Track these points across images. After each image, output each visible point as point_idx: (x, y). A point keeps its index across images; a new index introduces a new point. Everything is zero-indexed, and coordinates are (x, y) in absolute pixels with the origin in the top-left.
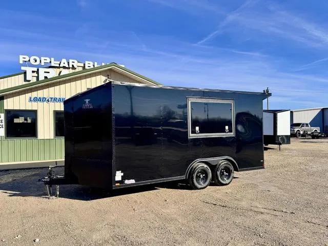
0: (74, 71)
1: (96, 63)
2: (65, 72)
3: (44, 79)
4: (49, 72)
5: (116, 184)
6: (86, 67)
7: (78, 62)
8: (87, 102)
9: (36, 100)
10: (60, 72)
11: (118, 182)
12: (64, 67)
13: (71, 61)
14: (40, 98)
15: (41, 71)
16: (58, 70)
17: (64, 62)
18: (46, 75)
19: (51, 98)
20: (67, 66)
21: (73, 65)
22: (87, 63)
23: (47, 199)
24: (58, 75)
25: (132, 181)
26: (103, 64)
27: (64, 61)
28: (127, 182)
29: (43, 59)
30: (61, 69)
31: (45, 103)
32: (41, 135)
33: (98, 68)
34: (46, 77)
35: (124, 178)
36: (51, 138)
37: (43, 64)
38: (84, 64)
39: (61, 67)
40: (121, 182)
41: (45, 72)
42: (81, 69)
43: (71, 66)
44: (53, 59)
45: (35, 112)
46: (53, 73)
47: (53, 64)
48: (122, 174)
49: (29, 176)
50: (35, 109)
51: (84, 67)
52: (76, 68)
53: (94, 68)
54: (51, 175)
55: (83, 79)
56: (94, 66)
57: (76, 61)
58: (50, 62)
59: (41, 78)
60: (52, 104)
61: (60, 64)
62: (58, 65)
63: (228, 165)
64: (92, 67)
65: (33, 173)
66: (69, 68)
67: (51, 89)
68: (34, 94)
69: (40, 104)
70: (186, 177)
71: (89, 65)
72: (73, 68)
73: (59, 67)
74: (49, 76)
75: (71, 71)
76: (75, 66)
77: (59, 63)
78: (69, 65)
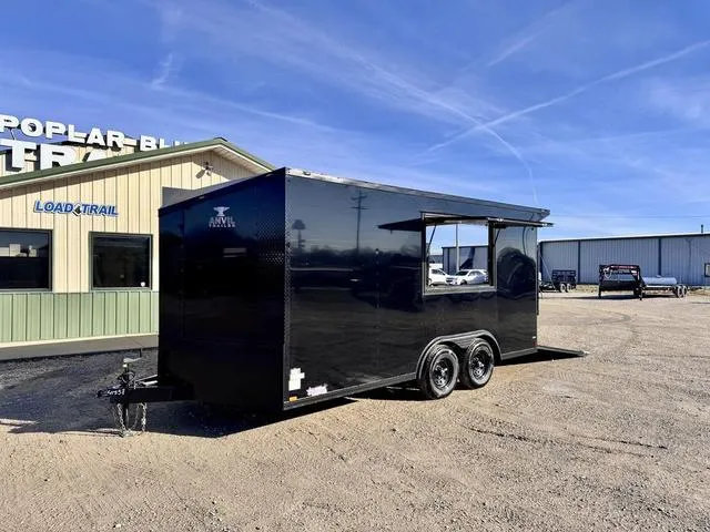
0: (116, 154)
1: (162, 141)
2: (96, 155)
3: (50, 166)
4: (62, 154)
5: (291, 399)
6: (143, 148)
7: (126, 137)
8: (221, 214)
9: (51, 208)
10: (87, 155)
11: (294, 393)
12: (96, 146)
13: (110, 134)
14: (60, 204)
15: (46, 150)
16: (83, 151)
17: (96, 135)
18: (57, 159)
19: (86, 206)
20: (102, 143)
21: (114, 143)
22: (143, 139)
23: (117, 437)
24: (81, 161)
25: (322, 390)
26: (177, 143)
27: (96, 132)
28: (311, 392)
29: (49, 125)
30: (89, 149)
31: (71, 215)
32: (59, 284)
33: (166, 151)
34: (56, 164)
35: (306, 384)
36: (83, 291)
37: (49, 135)
38: (139, 142)
39: (90, 145)
40: (301, 393)
41: (54, 153)
42: (130, 151)
43: (110, 144)
44: (71, 128)
45: (49, 234)
46: (72, 156)
47: (71, 138)
48: (303, 376)
49: (45, 376)
50: (48, 228)
51: (137, 148)
52: (120, 149)
53: (159, 151)
54: (128, 380)
55: (154, 168)
56: (158, 146)
57: (121, 135)
58: (66, 133)
59: (46, 164)
60: (85, 218)
61: (86, 139)
62: (83, 141)
63: (485, 348)
64: (154, 147)
65: (51, 369)
66: (106, 148)
67: (86, 186)
68: (47, 196)
69: (60, 217)
70: (418, 375)
71: (149, 143)
72: (115, 147)
73: (85, 145)
74: (63, 162)
75: (110, 154)
76: (120, 145)
77: (85, 135)
78: (106, 142)
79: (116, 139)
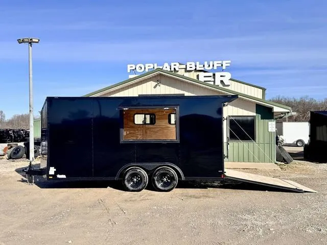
1: (198, 63)
5: (50, 177)
7: (180, 64)
11: (51, 175)
13: (172, 64)
21: (175, 69)
22: (188, 64)
25: (64, 176)
27: (166, 65)
28: (59, 176)
35: (56, 173)
37: (147, 70)
38: (186, 66)
40: (54, 176)
43: (173, 69)
44: (155, 65)
48: (55, 170)
51: (186, 69)
52: (177, 71)
57: (177, 64)
64: (194, 68)
70: (116, 178)
71: (191, 65)
72: (175, 71)
76: (177, 69)
78: (170, 69)
79: (175, 67)
